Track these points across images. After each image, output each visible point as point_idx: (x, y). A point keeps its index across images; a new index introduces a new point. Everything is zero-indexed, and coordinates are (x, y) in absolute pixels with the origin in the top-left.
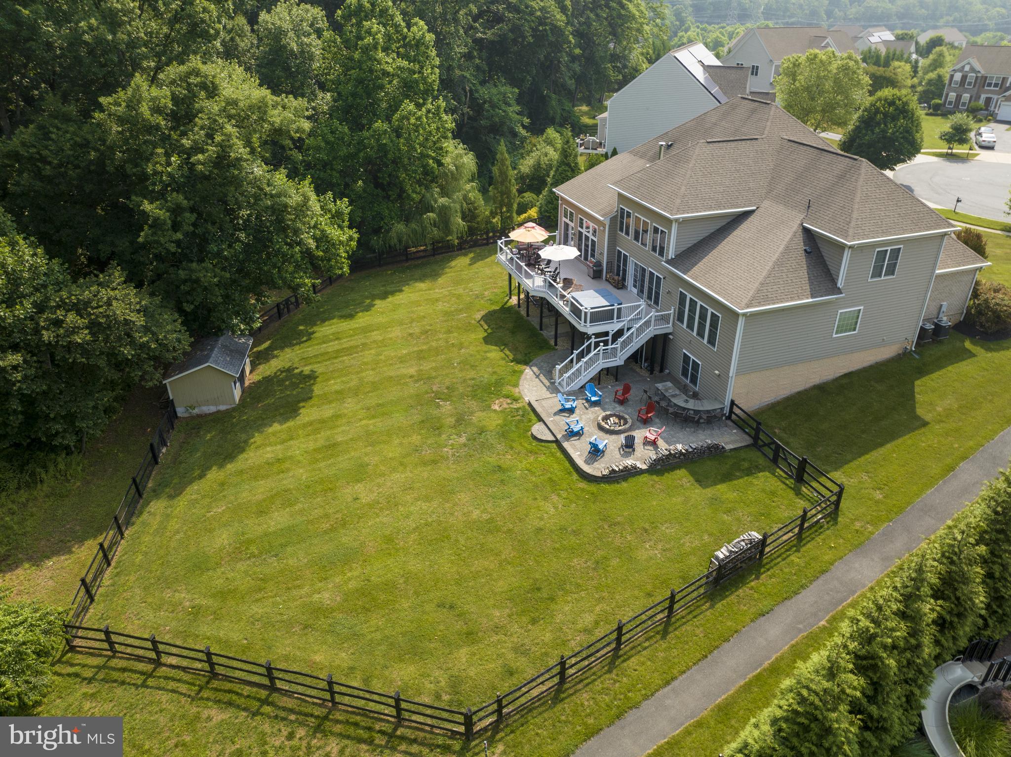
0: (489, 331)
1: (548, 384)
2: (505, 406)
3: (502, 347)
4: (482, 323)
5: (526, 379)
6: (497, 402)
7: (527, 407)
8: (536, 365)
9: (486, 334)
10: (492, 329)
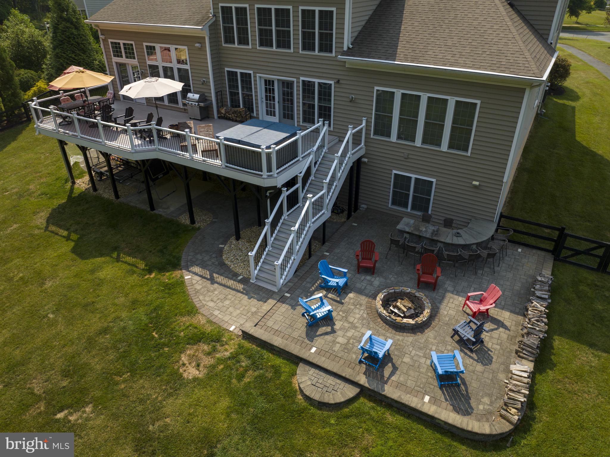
0: (74, 237)
1: (240, 287)
2: (207, 361)
3: (115, 255)
4: (53, 228)
5: (197, 292)
6: (184, 358)
7: (247, 344)
8: (193, 264)
9: (72, 244)
10: (75, 232)
